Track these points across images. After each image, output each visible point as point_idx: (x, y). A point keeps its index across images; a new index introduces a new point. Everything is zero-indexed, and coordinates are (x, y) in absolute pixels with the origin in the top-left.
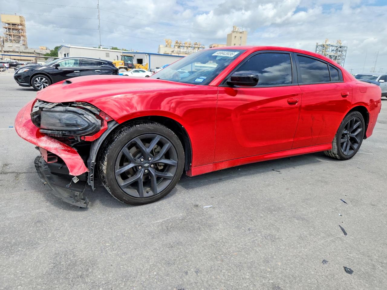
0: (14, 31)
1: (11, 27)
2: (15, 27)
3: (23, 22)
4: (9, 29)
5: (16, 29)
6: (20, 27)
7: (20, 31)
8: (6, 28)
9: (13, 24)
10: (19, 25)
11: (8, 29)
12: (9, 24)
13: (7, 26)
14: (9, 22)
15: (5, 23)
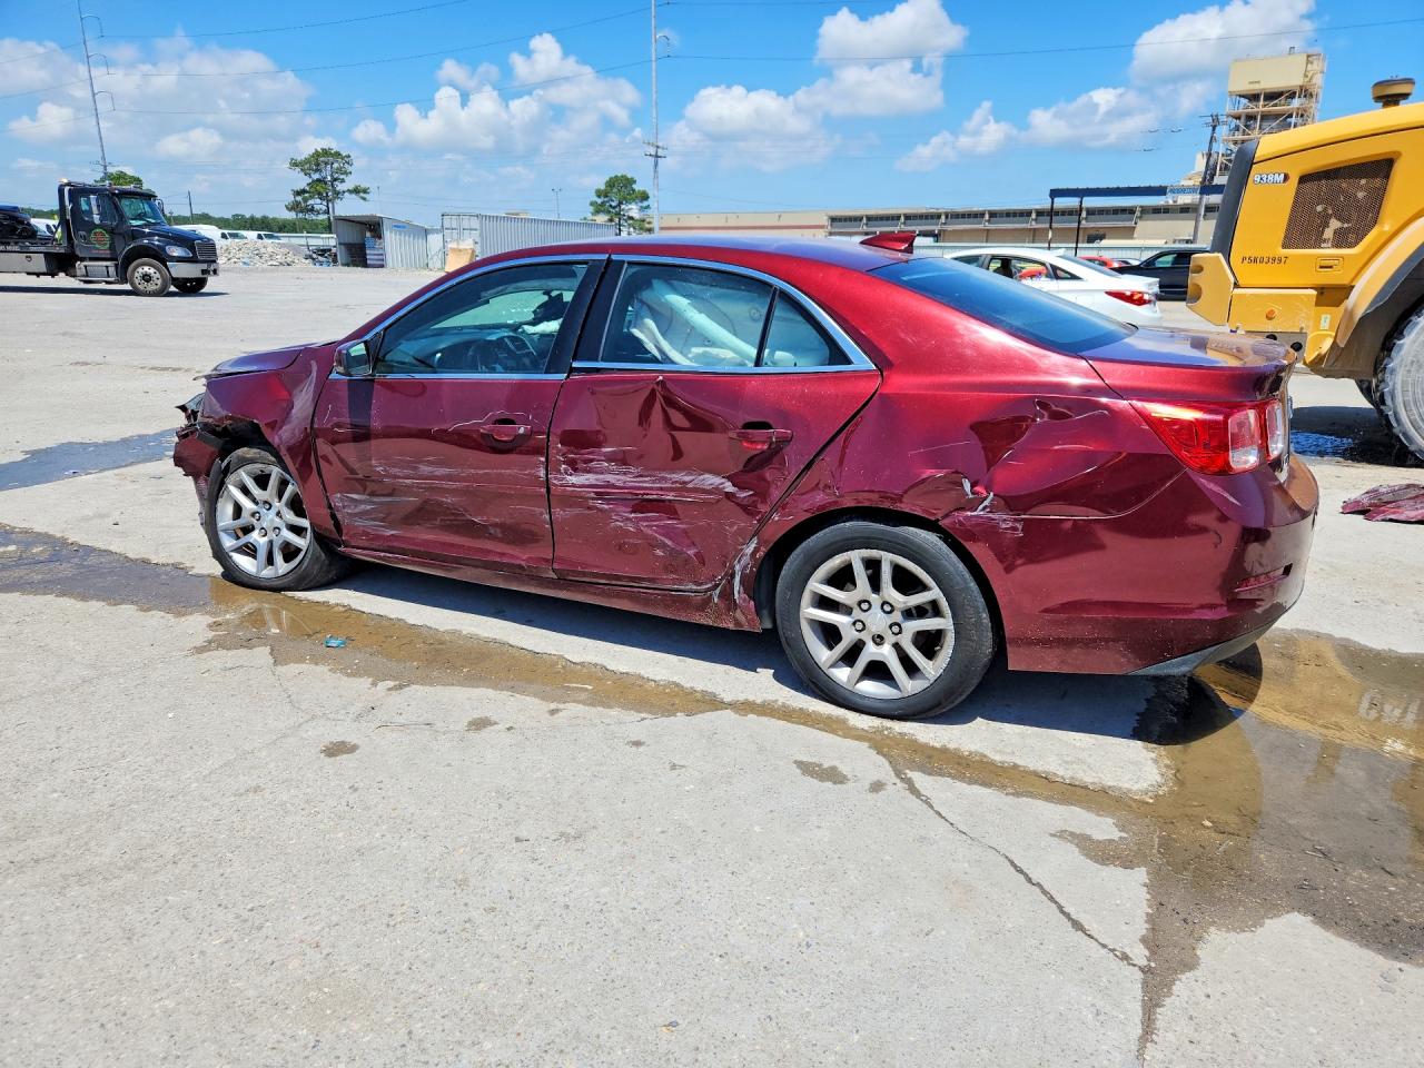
0: (1265, 124)
1: (1261, 107)
2: (1275, 105)
3: (1318, 80)
4: (1251, 117)
5: (1276, 116)
6: (1296, 103)
7: (1293, 120)
8: (1238, 118)
9: (1272, 96)
10: (1292, 95)
11: (1243, 119)
12: (1254, 97)
13: (1244, 106)
14: (1256, 88)
15: (1240, 96)
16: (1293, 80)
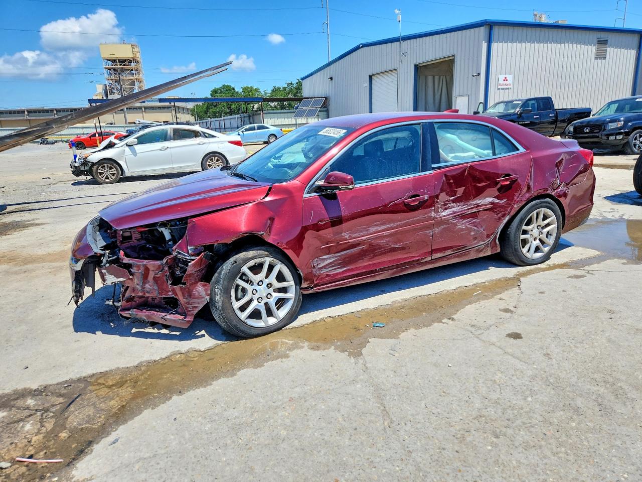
0: (123, 73)
1: (118, 66)
2: (124, 65)
3: (138, 55)
4: (115, 69)
5: (126, 70)
6: (133, 65)
7: (134, 72)
8: (109, 69)
9: (122, 61)
10: (130, 61)
11: (112, 70)
12: (114, 61)
13: (111, 65)
14: (113, 57)
15: (108, 60)
16: (129, 55)
